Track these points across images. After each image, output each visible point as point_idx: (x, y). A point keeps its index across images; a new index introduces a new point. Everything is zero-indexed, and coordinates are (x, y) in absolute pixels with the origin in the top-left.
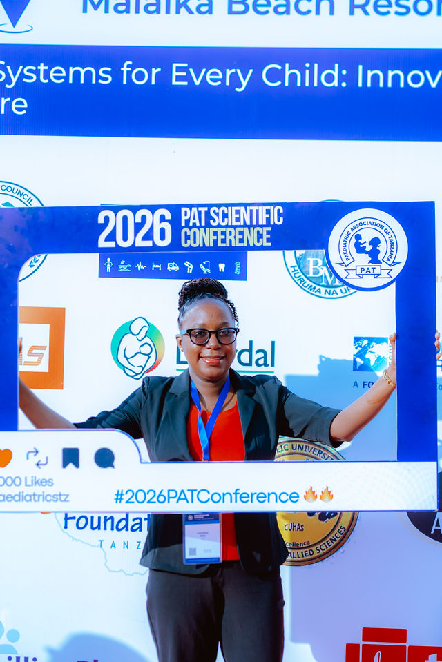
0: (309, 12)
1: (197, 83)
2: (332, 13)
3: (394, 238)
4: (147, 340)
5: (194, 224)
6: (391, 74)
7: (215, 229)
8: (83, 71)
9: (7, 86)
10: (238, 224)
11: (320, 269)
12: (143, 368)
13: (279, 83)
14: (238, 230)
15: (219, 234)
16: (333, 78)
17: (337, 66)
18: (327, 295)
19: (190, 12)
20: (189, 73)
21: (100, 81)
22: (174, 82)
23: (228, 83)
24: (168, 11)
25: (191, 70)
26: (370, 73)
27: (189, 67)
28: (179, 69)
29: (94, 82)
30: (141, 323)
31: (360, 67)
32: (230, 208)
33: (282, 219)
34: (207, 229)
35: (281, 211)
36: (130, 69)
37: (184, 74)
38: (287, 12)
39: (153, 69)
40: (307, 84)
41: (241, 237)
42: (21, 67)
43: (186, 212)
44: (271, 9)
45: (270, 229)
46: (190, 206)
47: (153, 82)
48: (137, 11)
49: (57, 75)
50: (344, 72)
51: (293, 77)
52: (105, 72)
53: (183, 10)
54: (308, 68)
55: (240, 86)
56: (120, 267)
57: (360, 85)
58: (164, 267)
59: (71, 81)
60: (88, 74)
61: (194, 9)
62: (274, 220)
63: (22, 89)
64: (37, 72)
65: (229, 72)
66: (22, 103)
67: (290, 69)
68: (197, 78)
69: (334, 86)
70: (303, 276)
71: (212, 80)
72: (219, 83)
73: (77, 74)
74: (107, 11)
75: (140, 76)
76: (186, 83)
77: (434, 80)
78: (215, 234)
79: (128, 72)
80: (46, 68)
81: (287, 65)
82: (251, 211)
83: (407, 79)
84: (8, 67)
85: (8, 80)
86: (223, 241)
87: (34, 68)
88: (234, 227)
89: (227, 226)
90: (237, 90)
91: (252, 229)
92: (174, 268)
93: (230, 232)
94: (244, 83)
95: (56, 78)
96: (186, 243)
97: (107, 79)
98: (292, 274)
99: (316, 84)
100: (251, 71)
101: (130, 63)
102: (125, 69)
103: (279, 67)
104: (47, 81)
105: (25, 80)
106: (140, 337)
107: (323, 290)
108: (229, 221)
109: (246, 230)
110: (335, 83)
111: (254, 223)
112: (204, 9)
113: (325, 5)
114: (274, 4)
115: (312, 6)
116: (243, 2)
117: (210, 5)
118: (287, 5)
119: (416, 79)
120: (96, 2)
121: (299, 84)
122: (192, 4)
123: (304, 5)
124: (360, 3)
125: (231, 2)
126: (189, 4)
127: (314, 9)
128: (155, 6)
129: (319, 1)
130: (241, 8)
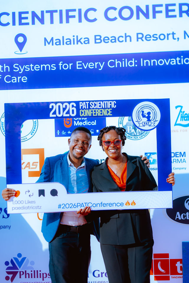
0: (123, 41)
1: (85, 68)
2: (131, 41)
3: (155, 112)
5: (84, 108)
6: (152, 61)
7: (92, 110)
8: (46, 66)
9: (20, 73)
10: (100, 108)
11: (132, 130)
13: (114, 66)
14: (100, 110)
15: (93, 111)
16: (132, 63)
17: (133, 59)
18: (135, 139)
21: (52, 69)
22: (78, 68)
23: (96, 67)
24: (74, 44)
25: (83, 64)
26: (145, 61)
27: (82, 62)
28: (79, 63)
29: (50, 69)
31: (142, 59)
32: (97, 102)
33: (115, 106)
34: (89, 110)
35: (115, 103)
36: (62, 64)
37: (81, 65)
38: (115, 42)
39: (70, 64)
40: (123, 66)
41: (101, 112)
42: (24, 66)
43: (81, 104)
44: (110, 41)
45: (111, 109)
46: (83, 102)
47: (70, 68)
48: (63, 44)
49: (37, 68)
50: (136, 61)
51: (119, 64)
52: (53, 66)
53: (79, 43)
54: (123, 61)
55: (100, 68)
56: (62, 133)
57: (142, 65)
59: (42, 70)
60: (48, 67)
61: (83, 43)
62: (113, 106)
63: (25, 73)
64: (30, 67)
65: (96, 64)
66: (25, 78)
67: (117, 61)
68: (85, 66)
69: (133, 67)
71: (91, 66)
72: (93, 67)
73: (44, 67)
74: (53, 45)
75: (65, 67)
76: (81, 68)
77: (167, 62)
78: (92, 111)
80: (33, 65)
81: (116, 60)
82: (105, 103)
83: (158, 63)
84: (20, 66)
85: (20, 70)
86: (95, 114)
87: (29, 66)
88: (99, 109)
89: (96, 109)
90: (99, 69)
91: (105, 109)
93: (97, 111)
94: (102, 67)
95: (37, 69)
96: (82, 115)
97: (54, 68)
99: (126, 66)
100: (104, 63)
101: (62, 62)
102: (60, 64)
103: (114, 61)
104: (33, 70)
105: (26, 70)
107: (133, 137)
108: (97, 107)
109: (103, 110)
110: (133, 65)
111: (106, 107)
112: (86, 42)
113: (128, 38)
114: (110, 39)
115: (124, 39)
116: (100, 39)
117: (88, 41)
118: (115, 39)
119: (161, 62)
120: (49, 42)
121: (121, 66)
122: (82, 41)
123: (121, 39)
124: (140, 37)
125: (96, 39)
126: (81, 41)
127: (124, 40)
128: (69, 42)
129: (126, 37)
130: (99, 41)
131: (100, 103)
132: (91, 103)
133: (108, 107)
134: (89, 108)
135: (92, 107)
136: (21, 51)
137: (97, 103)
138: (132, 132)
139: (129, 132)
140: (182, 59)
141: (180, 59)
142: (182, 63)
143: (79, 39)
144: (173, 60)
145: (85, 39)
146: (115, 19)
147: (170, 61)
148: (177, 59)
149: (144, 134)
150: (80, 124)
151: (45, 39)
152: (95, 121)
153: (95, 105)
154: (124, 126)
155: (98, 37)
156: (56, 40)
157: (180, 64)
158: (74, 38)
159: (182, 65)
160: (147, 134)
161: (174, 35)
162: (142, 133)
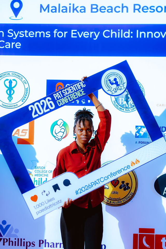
0: (119, 11)
1: (80, 37)
2: (127, 12)
4: (63, 127)
6: (148, 33)
8: (40, 33)
9: (14, 38)
11: (124, 102)
12: (62, 137)
13: (109, 37)
17: (129, 30)
18: (126, 111)
19: (78, 12)
20: (77, 34)
21: (46, 36)
22: (72, 37)
23: (91, 37)
24: (70, 12)
25: (78, 32)
26: (141, 33)
28: (74, 32)
29: (44, 37)
30: (61, 121)
31: (137, 31)
36: (57, 32)
38: (112, 12)
39: (65, 32)
40: (119, 37)
42: (19, 32)
44: (106, 11)
47: (65, 37)
48: (59, 12)
49: (31, 34)
50: (132, 33)
51: (114, 34)
52: (48, 33)
53: (75, 11)
54: (119, 31)
55: (95, 38)
57: (137, 37)
59: (36, 36)
60: (42, 34)
63: (19, 39)
64: (24, 34)
65: (91, 33)
66: (19, 44)
67: (113, 32)
68: (80, 35)
69: (128, 38)
70: (117, 104)
71: (85, 36)
72: (88, 37)
73: (38, 34)
74: (48, 12)
75: (60, 35)
76: (76, 37)
77: (163, 35)
80: (28, 32)
81: (112, 30)
83: (154, 35)
84: (14, 32)
85: (14, 36)
87: (23, 32)
94: (97, 37)
97: (48, 36)
98: (114, 104)
99: (122, 37)
100: (99, 32)
101: (57, 30)
102: (55, 32)
103: (109, 31)
104: (28, 37)
105: (20, 36)
107: (125, 109)
110: (129, 36)
112: (82, 11)
113: (125, 9)
114: (107, 9)
116: (96, 8)
117: (85, 9)
118: (112, 9)
119: (157, 35)
120: (45, 9)
121: (116, 37)
122: (79, 9)
123: (117, 9)
124: (137, 8)
125: (92, 8)
126: (77, 9)
127: (121, 11)
128: (65, 10)
129: (123, 7)
130: (96, 10)
136: (16, 17)
138: (124, 104)
139: (120, 104)
143: (75, 8)
145: (81, 7)
151: (41, 6)
155: (95, 7)
156: (52, 7)
158: (70, 6)
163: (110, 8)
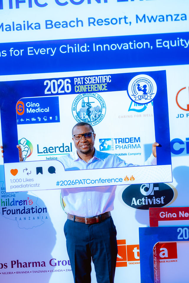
0: (74, 26)
1: (37, 54)
2: (82, 26)
4: (26, 146)
5: (79, 84)
6: (105, 46)
7: (87, 85)
10: (95, 83)
11: (85, 116)
12: (26, 156)
13: (66, 52)
14: (95, 85)
15: (88, 87)
16: (85, 48)
17: (86, 44)
19: (32, 29)
20: (34, 51)
21: (3, 56)
22: (29, 54)
23: (48, 53)
24: (25, 29)
25: (35, 50)
26: (97, 46)
27: (34, 48)
28: (30, 49)
29: (0, 56)
30: (24, 140)
31: (94, 44)
33: (111, 80)
35: (110, 77)
36: (13, 51)
37: (32, 51)
38: (67, 27)
39: (21, 50)
40: (76, 51)
41: (96, 87)
43: (76, 79)
44: (61, 26)
45: (106, 84)
46: (77, 77)
47: (21, 55)
48: (14, 30)
50: (88, 46)
51: (70, 49)
52: (4, 52)
53: (30, 28)
54: (75, 46)
55: (52, 54)
57: (94, 50)
58: (31, 119)
61: (34, 28)
62: (108, 81)
65: (48, 49)
67: (69, 47)
68: (37, 52)
69: (85, 52)
70: (79, 119)
71: (42, 52)
72: (45, 53)
74: (3, 30)
75: (16, 53)
76: (33, 54)
77: (120, 47)
79: (12, 52)
81: (68, 45)
82: (99, 78)
83: (110, 47)
86: (90, 89)
89: (91, 84)
90: (51, 55)
91: (100, 84)
92: (34, 120)
93: (92, 86)
94: (54, 53)
96: (77, 91)
97: (5, 55)
98: (76, 119)
99: (79, 51)
100: (56, 48)
101: (13, 48)
102: (11, 51)
103: (65, 46)
106: (24, 145)
108: (92, 82)
109: (98, 85)
110: (86, 50)
111: (101, 82)
112: (37, 27)
113: (80, 23)
114: (62, 24)
115: (75, 24)
116: (51, 24)
117: (39, 26)
118: (67, 24)
119: (114, 47)
121: (73, 52)
122: (33, 26)
123: (72, 24)
124: (92, 21)
125: (47, 24)
126: (32, 26)
128: (20, 28)
129: (77, 22)
130: (50, 26)
131: (95, 79)
132: (86, 79)
133: (103, 82)
134: (84, 84)
135: (86, 82)
137: (92, 78)
138: (85, 118)
139: (82, 118)
140: (135, 44)
141: (132, 43)
142: (135, 48)
143: (29, 25)
144: (126, 45)
145: (35, 24)
146: (66, 3)
147: (123, 46)
148: (129, 44)
149: (98, 120)
150: (33, 111)
152: (48, 108)
153: (90, 80)
154: (77, 112)
155: (50, 23)
156: (6, 26)
157: (132, 48)
158: (24, 23)
159: (135, 49)
160: (101, 120)
161: (126, 19)
162: (96, 119)
163: (65, 23)
